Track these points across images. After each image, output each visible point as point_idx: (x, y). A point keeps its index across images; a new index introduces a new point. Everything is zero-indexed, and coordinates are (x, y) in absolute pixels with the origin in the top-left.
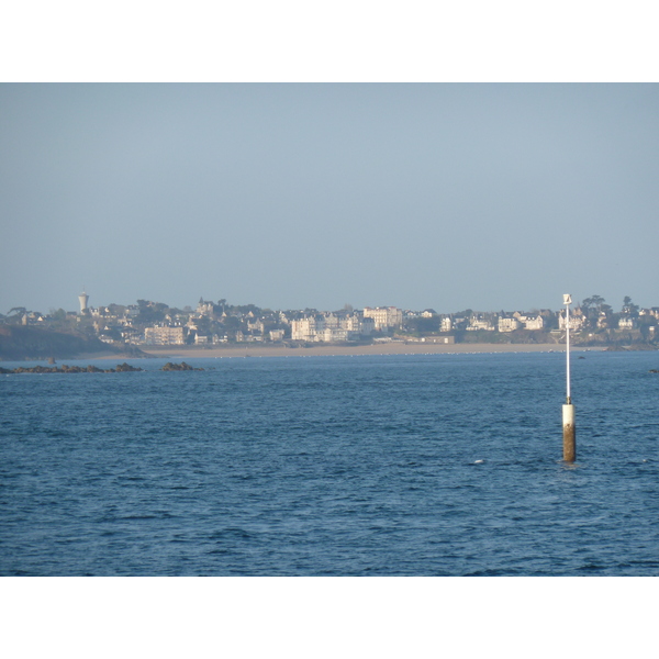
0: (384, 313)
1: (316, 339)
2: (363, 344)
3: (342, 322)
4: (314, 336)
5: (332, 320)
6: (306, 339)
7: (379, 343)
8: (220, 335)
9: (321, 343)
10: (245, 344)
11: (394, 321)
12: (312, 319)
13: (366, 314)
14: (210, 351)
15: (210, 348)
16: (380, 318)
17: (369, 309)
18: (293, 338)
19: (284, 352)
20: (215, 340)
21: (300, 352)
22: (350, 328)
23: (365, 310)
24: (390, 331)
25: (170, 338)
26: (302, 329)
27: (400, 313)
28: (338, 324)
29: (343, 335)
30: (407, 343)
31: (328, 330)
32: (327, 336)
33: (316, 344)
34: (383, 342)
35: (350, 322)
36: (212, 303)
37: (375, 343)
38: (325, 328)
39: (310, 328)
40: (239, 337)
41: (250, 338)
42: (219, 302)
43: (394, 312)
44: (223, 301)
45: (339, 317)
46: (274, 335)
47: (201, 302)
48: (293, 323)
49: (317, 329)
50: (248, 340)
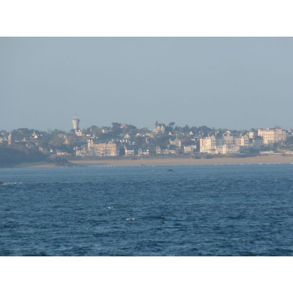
0: (272, 132)
1: (217, 152)
2: (251, 156)
3: (237, 140)
4: (214, 150)
5: (228, 138)
6: (209, 152)
7: (263, 155)
8: (144, 149)
9: (220, 155)
10: (162, 156)
11: (280, 138)
12: (213, 137)
13: (260, 133)
14: (135, 161)
15: (135, 158)
16: (268, 137)
17: (262, 129)
18: (201, 152)
19: (191, 162)
20: (140, 153)
21: (203, 162)
22: (242, 144)
23: (259, 130)
24: (274, 146)
25: (106, 151)
26: (206, 145)
27: (284, 133)
28: (234, 141)
29: (236, 149)
30: (284, 155)
31: (225, 145)
32: (224, 150)
33: (216, 156)
34: (266, 155)
35: (242, 140)
36: (164, 125)
37: (261, 155)
38: (223, 144)
39: (212, 144)
40: (158, 151)
41: (166, 152)
42: (170, 124)
43: (280, 132)
44: (173, 124)
45: (234, 136)
46: (187, 149)
47: (157, 124)
48: (201, 140)
49: (217, 144)
50: (165, 153)
